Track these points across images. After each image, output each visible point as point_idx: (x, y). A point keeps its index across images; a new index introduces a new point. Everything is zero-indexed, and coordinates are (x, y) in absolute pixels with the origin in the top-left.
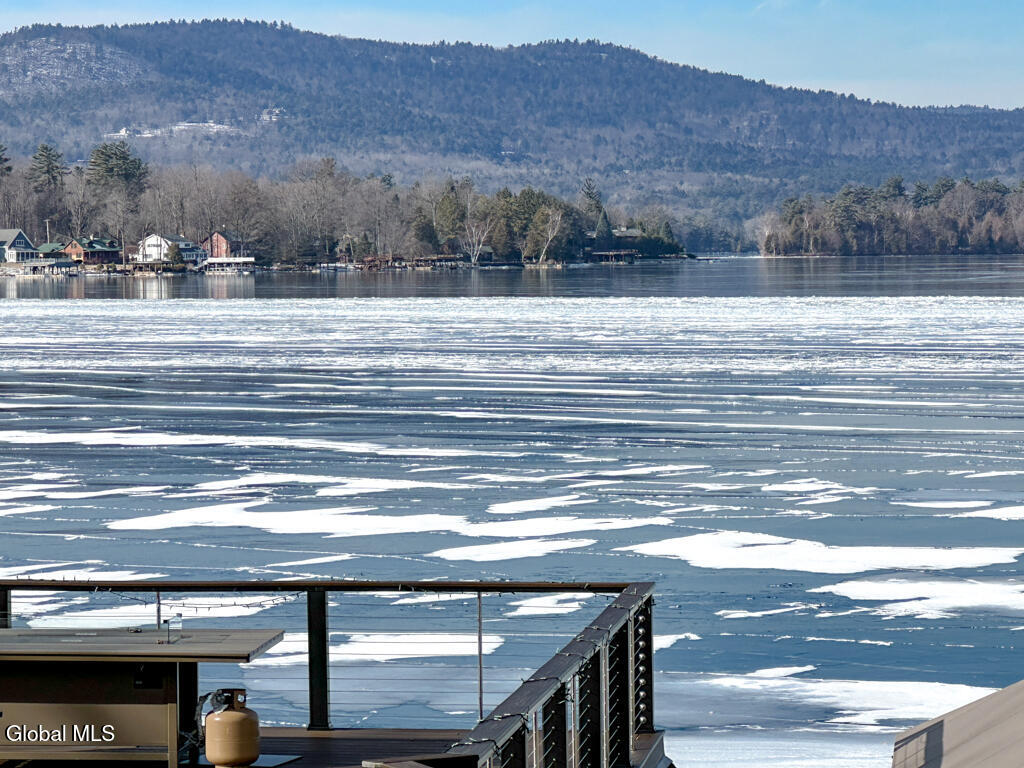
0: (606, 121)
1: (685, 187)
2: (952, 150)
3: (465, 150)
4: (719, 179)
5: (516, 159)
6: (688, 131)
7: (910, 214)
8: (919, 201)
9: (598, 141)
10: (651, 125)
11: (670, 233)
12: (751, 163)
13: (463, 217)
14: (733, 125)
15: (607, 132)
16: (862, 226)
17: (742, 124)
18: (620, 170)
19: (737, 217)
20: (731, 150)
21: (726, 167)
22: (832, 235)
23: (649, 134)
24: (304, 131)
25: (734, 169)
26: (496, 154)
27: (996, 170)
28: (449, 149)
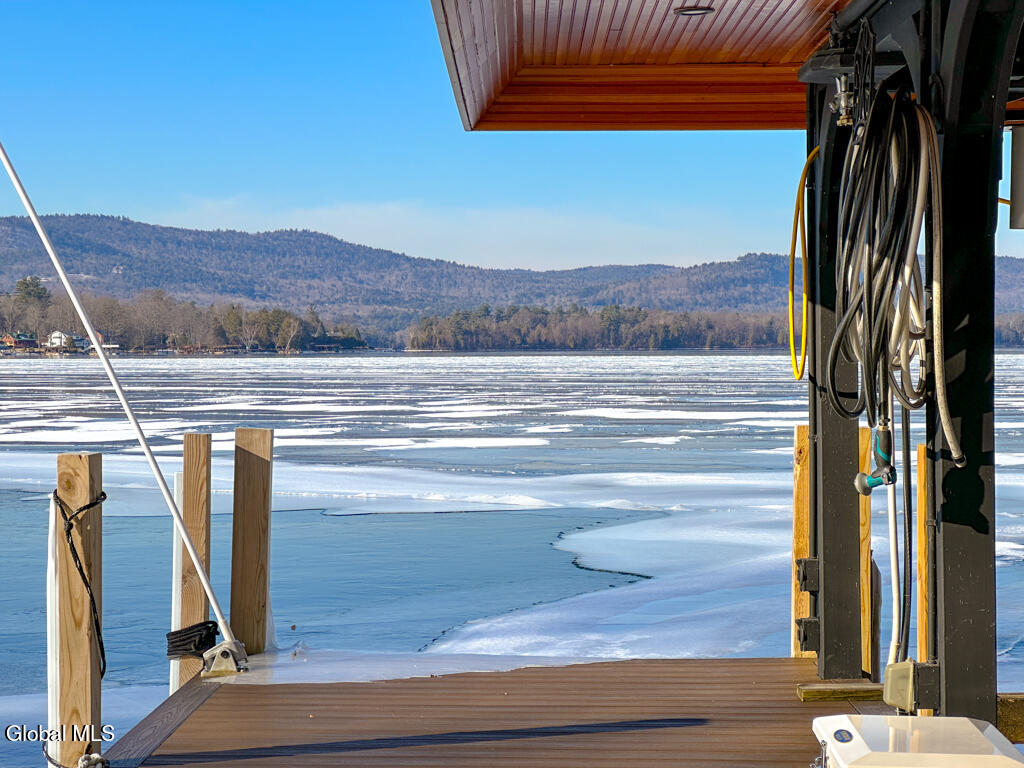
0: (314, 276)
1: (360, 313)
2: (512, 293)
3: (234, 292)
4: (379, 309)
5: (263, 297)
6: (361, 282)
7: (494, 326)
8: (499, 318)
9: (310, 287)
10: (340, 279)
11: (359, 335)
12: (398, 300)
13: (241, 324)
14: (386, 279)
15: (315, 282)
16: (466, 332)
17: (391, 278)
18: (322, 303)
19: (390, 330)
20: (386, 293)
21: (383, 302)
22: (450, 339)
23: (339, 284)
24: (138, 279)
25: (388, 303)
26: (251, 294)
27: (538, 304)
28: (224, 291)
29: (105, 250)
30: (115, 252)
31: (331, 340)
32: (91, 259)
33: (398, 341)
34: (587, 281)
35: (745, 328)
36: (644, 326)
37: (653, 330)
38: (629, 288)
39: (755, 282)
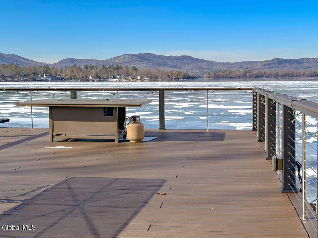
0: (188, 64)
1: (197, 71)
2: (226, 67)
3: (172, 67)
4: (200, 70)
5: (178, 68)
6: (197, 65)
7: (222, 74)
8: (223, 72)
9: (187, 66)
10: (193, 64)
11: (195, 76)
12: (204, 69)
13: (172, 74)
14: (202, 64)
15: (188, 65)
16: (216, 75)
17: (203, 64)
18: (189, 69)
19: (202, 74)
20: (202, 67)
21: (201, 69)
22: (213, 77)
23: (193, 66)
24: (155, 65)
25: (202, 69)
26: (176, 68)
27: (231, 69)
28: (171, 67)
29: (149, 60)
30: (151, 60)
31: (190, 77)
32: (146, 62)
33: (204, 77)
34: (241, 65)
35: (272, 74)
36: (251, 74)
37: (253, 74)
38: (249, 66)
39: (275, 64)
